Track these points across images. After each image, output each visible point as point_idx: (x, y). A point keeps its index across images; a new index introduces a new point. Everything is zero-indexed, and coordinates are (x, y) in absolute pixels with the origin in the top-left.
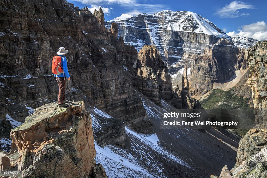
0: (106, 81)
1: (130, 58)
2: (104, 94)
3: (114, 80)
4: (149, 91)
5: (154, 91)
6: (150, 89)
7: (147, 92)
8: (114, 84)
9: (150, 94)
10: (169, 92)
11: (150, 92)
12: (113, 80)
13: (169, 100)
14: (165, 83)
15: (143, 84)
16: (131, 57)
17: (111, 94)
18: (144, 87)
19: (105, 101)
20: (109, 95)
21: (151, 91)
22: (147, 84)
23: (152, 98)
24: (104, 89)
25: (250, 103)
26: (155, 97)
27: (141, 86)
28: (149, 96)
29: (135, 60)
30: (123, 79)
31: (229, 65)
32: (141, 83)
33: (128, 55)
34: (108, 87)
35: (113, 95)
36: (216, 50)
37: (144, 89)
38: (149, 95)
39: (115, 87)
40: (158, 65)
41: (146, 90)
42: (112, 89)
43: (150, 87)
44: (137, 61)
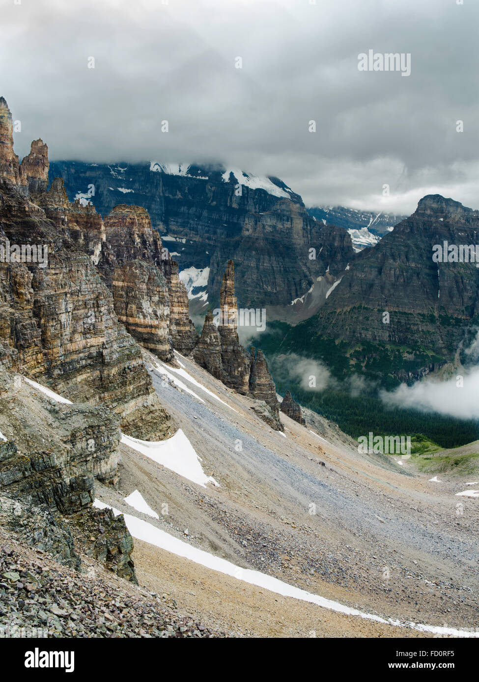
0: (49, 297)
1: (83, 238)
2: (44, 333)
3: (68, 295)
4: (146, 327)
5: (156, 327)
6: (148, 321)
7: (140, 329)
8: (70, 306)
9: (148, 333)
10: (187, 328)
11: (148, 330)
12: (66, 294)
13: (188, 349)
14: (179, 306)
15: (129, 306)
16: (84, 236)
17: (62, 336)
18: (132, 316)
19: (45, 354)
20: (56, 336)
21: (151, 327)
22: (140, 308)
23: (152, 346)
24: (43, 321)
25: (351, 355)
26: (160, 342)
27: (124, 312)
28: (145, 341)
29: (96, 243)
30: (93, 292)
31: (301, 264)
32: (123, 305)
33: (78, 228)
34: (53, 315)
35: (65, 337)
36: (270, 226)
37: (131, 320)
38: (146, 336)
39: (72, 314)
40: (154, 259)
41: (137, 325)
42: (63, 320)
43: (147, 316)
44: (102, 246)
